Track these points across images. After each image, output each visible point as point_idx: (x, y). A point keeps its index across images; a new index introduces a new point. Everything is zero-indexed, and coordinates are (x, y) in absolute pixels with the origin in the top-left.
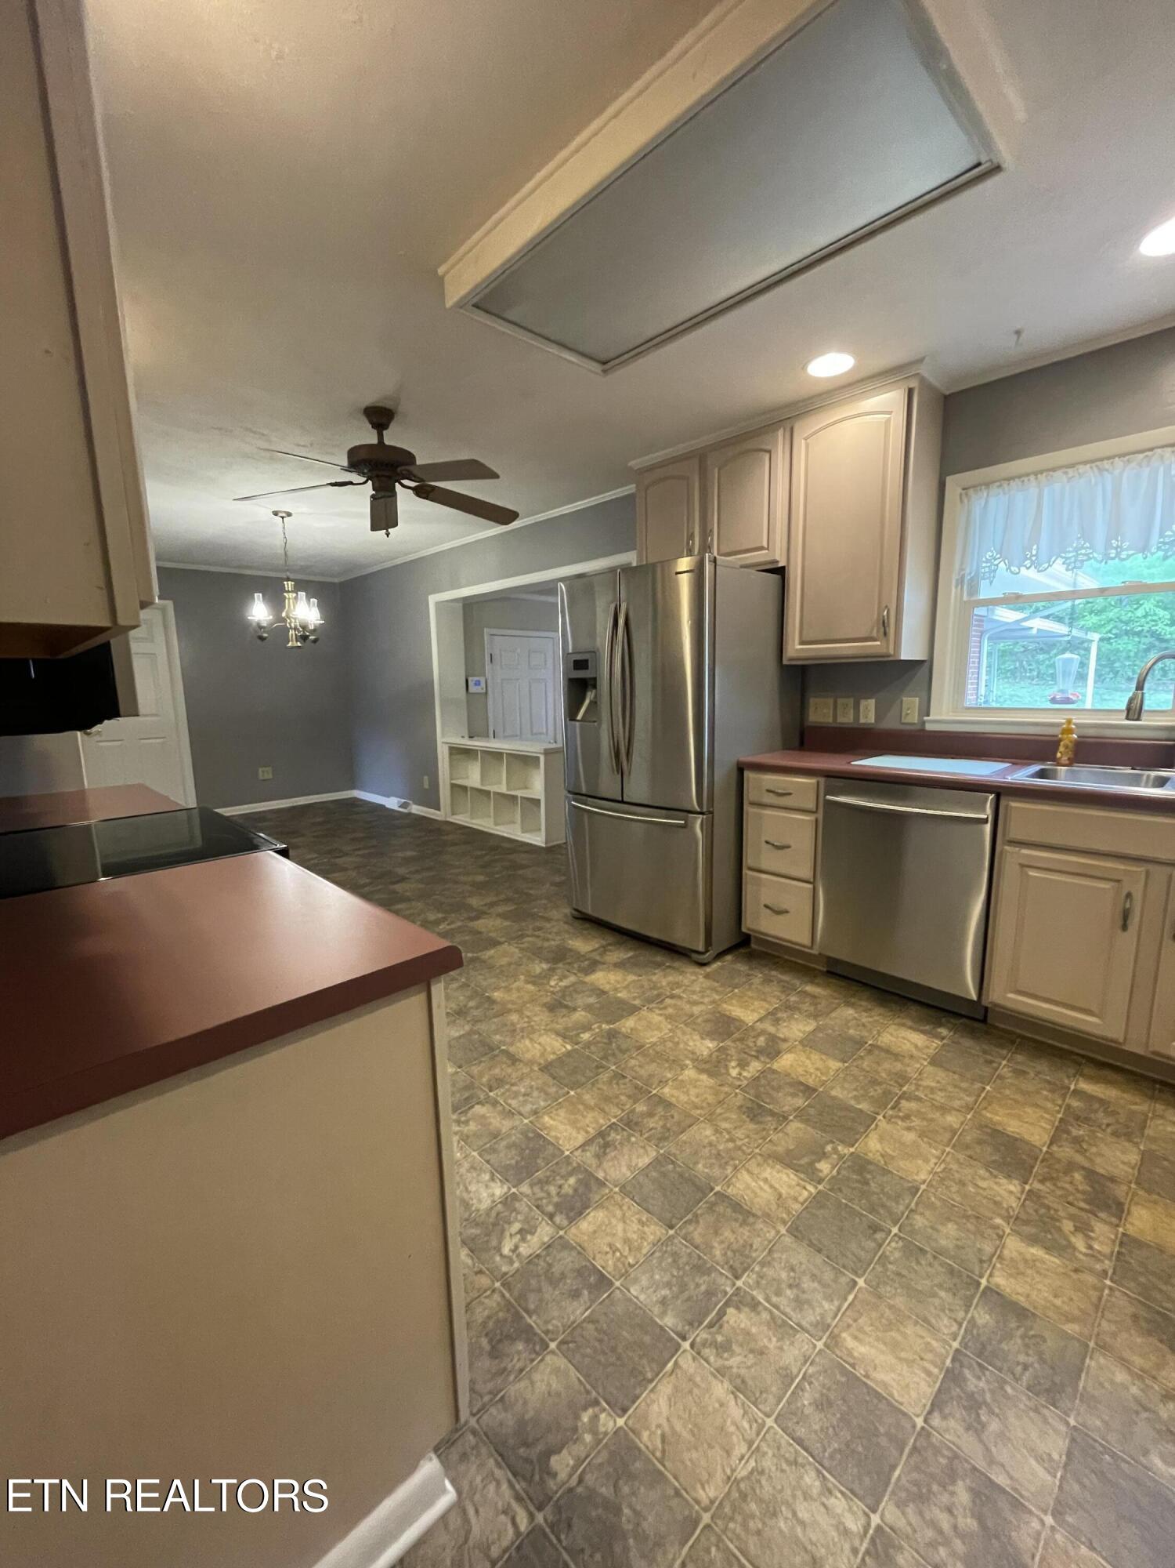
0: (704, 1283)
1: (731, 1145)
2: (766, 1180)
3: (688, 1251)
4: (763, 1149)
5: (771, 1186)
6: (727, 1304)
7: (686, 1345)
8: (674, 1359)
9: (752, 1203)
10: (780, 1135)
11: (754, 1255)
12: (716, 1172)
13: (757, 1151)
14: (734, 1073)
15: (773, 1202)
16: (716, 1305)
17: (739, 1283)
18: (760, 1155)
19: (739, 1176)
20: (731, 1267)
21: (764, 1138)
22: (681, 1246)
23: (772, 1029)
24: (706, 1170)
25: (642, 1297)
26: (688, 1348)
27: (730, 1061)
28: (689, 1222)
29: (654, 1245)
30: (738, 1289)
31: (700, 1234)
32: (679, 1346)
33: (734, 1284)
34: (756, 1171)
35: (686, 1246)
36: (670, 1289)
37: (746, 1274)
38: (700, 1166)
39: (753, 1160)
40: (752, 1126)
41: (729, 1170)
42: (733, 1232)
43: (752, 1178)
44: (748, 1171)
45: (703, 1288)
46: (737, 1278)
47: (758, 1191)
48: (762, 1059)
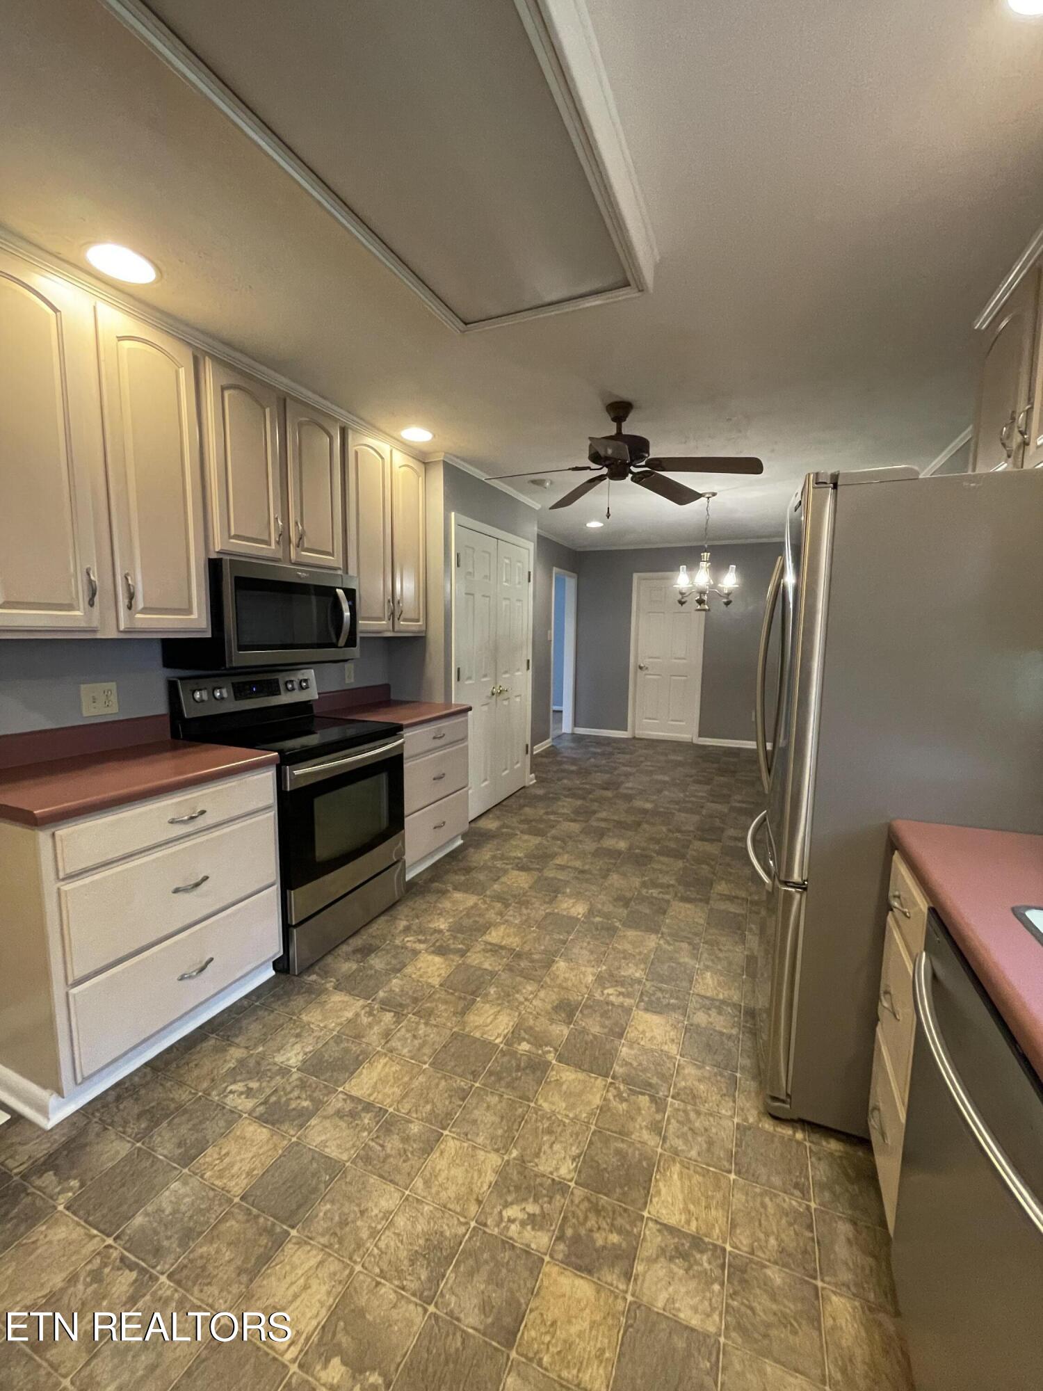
0: (172, 1244)
1: (364, 1234)
2: (306, 1287)
3: (212, 1220)
4: (361, 1277)
5: (296, 1296)
6: (143, 1271)
7: (110, 1241)
8: (99, 1234)
9: (270, 1276)
10: (392, 1296)
11: (196, 1289)
12: (320, 1225)
13: (358, 1268)
14: (512, 1212)
15: (270, 1301)
16: (143, 1260)
17: (163, 1279)
18: (351, 1273)
19: (314, 1252)
20: (186, 1266)
21: (382, 1274)
22: (219, 1212)
23: (649, 1249)
24: (321, 1214)
25: (167, 1193)
26: (106, 1243)
27: (536, 1201)
28: (249, 1213)
29: (223, 1189)
30: (157, 1279)
31: (232, 1226)
32: (109, 1236)
33: (162, 1273)
34: (323, 1273)
35: (217, 1217)
36: (171, 1214)
37: (172, 1284)
38: (328, 1206)
39: (341, 1265)
40: (403, 1254)
41: (324, 1240)
42: (230, 1261)
43: (310, 1268)
44: (321, 1263)
45: (166, 1243)
46: (170, 1277)
47: (288, 1280)
48: (561, 1247)
